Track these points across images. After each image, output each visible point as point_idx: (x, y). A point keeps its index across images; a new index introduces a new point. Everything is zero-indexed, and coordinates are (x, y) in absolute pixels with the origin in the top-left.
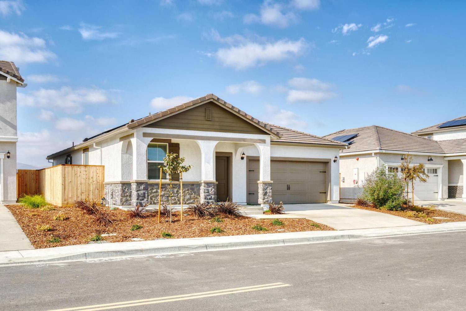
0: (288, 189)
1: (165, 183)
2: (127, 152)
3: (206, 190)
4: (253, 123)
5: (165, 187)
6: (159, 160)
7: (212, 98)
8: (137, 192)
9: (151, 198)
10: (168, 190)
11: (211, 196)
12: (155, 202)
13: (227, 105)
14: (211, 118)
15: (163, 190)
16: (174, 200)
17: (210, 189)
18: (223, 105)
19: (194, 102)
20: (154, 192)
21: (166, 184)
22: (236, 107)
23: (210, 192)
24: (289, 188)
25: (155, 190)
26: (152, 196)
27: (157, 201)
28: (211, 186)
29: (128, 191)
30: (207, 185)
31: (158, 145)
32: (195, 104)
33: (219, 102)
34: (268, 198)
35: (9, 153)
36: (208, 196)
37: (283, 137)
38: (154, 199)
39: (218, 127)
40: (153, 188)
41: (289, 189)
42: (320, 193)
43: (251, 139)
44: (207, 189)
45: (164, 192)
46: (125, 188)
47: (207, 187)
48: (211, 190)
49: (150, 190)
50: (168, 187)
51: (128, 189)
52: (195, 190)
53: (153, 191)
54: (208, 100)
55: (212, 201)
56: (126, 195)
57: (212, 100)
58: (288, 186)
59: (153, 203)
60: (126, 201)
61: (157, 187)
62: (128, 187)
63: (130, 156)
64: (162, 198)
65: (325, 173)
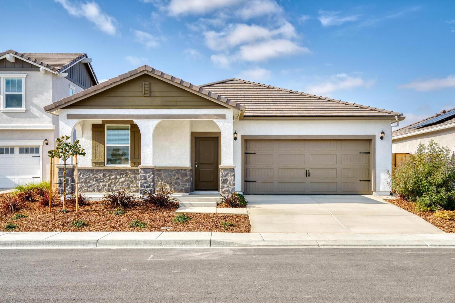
0: (306, 176)
1: (125, 168)
2: (83, 136)
3: (142, 177)
4: (202, 95)
5: (125, 173)
6: (119, 144)
7: (145, 70)
8: (59, 179)
9: (108, 184)
10: (129, 176)
11: (150, 183)
12: (114, 189)
13: (165, 77)
14: (149, 93)
15: (123, 176)
16: (136, 188)
17: (147, 175)
18: (160, 76)
19: (122, 77)
20: (113, 179)
21: (127, 170)
22: (177, 78)
23: (148, 179)
24: (308, 174)
25: (114, 177)
26: (110, 183)
27: (116, 188)
28: (149, 172)
29: (84, 177)
30: (144, 171)
31: (119, 126)
32: (123, 79)
33: (155, 73)
34: (228, 187)
35: (46, 140)
36: (145, 183)
37: (246, 109)
38: (113, 186)
39: (159, 103)
40: (112, 174)
41: (309, 176)
42: (360, 181)
43: (205, 115)
44: (144, 176)
45: (124, 179)
46: (79, 174)
47: (144, 173)
48: (149, 176)
49: (108, 176)
50: (129, 173)
51: (83, 176)
52: (163, 176)
53: (112, 177)
54: (140, 72)
55: (150, 189)
56: (81, 181)
57: (145, 72)
58: (308, 172)
59: (111, 190)
60: (81, 187)
61: (116, 173)
62: (84, 173)
63: (86, 140)
64: (122, 185)
65: (369, 154)
